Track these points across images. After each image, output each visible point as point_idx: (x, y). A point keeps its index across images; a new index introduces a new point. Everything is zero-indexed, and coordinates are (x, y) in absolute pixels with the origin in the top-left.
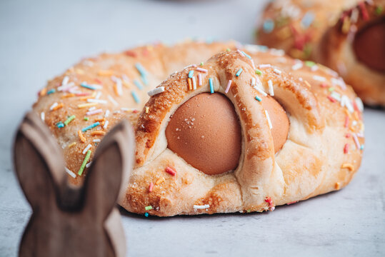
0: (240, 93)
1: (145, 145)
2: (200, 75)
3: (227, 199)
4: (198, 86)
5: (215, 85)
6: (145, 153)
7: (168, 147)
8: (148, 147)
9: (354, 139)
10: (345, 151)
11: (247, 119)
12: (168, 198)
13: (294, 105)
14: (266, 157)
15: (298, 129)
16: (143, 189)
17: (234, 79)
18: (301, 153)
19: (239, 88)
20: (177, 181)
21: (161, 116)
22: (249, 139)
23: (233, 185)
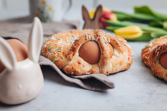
0: (101, 41)
1: (72, 55)
2: (89, 35)
3: (95, 71)
4: (89, 38)
5: (93, 39)
6: (72, 57)
7: (79, 56)
8: (73, 55)
9: (131, 56)
10: (129, 59)
11: (103, 48)
12: (78, 70)
14: (108, 60)
15: (116, 52)
16: (71, 67)
17: (99, 37)
18: (117, 59)
19: (100, 39)
20: (81, 66)
21: (77, 47)
22: (103, 54)
23: (97, 68)
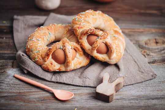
3: (62, 69)
5: (62, 47)
7: (52, 58)
8: (48, 59)
12: (51, 69)
13: (77, 50)
14: (70, 63)
16: (46, 66)
17: (65, 47)
18: (78, 61)
20: (53, 66)
21: (51, 53)
23: (64, 67)
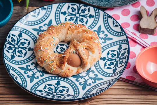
0: (80, 54)
1: (63, 66)
4: (71, 52)
9: (100, 50)
10: (99, 53)
11: (83, 58)
15: (90, 53)
19: (80, 53)
22: (83, 62)
